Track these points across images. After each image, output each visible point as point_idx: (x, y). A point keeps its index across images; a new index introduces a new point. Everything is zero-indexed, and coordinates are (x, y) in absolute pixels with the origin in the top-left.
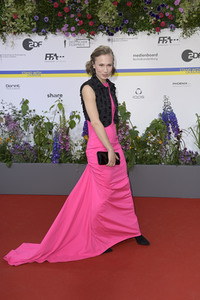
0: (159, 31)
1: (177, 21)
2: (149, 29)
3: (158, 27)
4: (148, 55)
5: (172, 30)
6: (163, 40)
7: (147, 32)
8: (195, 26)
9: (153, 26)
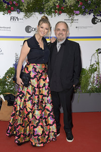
0: (10, 12)
1: (21, 7)
2: (4, 11)
3: (9, 10)
4: (4, 27)
5: (18, 13)
6: (13, 18)
7: (2, 13)
8: (31, 12)
9: (6, 9)
